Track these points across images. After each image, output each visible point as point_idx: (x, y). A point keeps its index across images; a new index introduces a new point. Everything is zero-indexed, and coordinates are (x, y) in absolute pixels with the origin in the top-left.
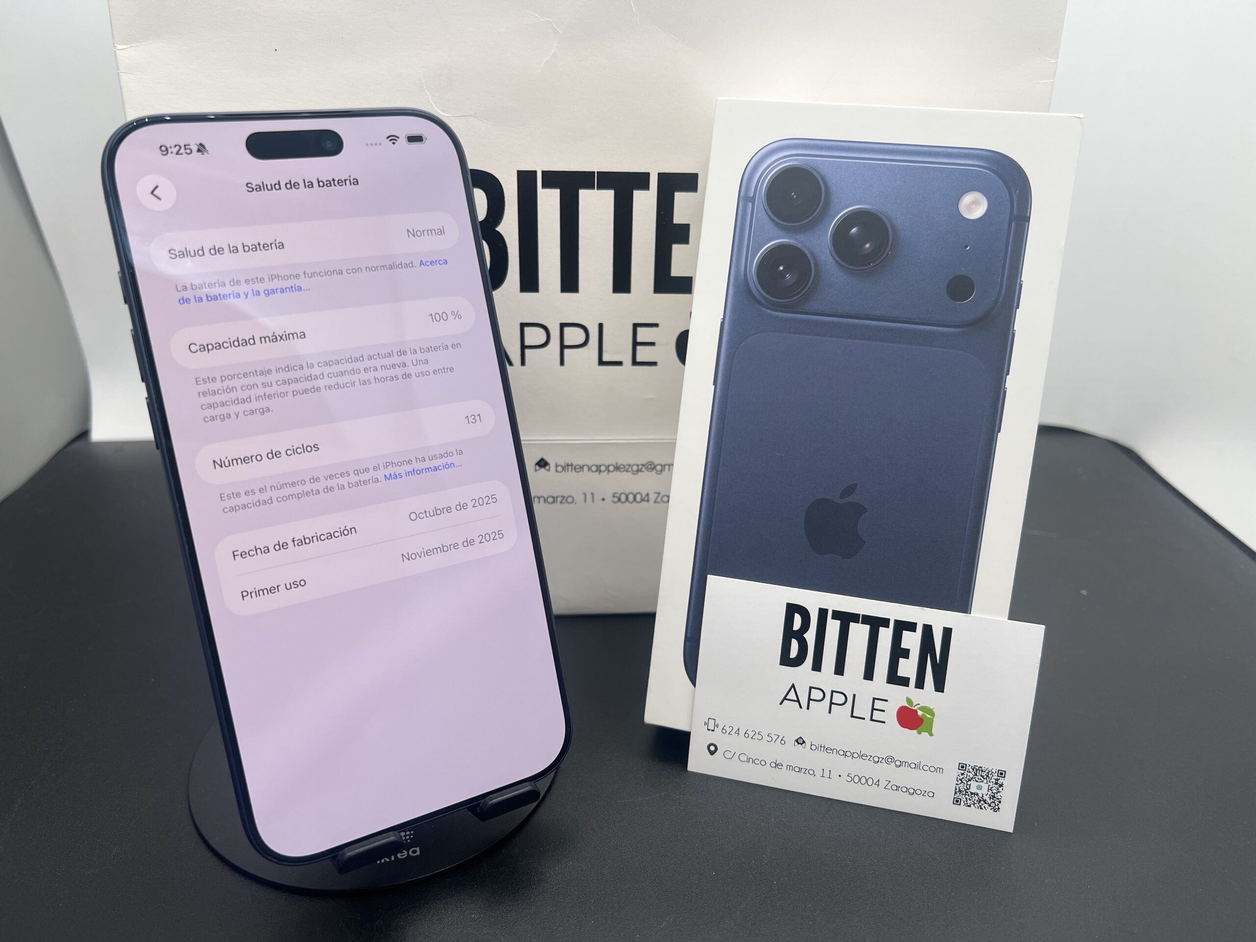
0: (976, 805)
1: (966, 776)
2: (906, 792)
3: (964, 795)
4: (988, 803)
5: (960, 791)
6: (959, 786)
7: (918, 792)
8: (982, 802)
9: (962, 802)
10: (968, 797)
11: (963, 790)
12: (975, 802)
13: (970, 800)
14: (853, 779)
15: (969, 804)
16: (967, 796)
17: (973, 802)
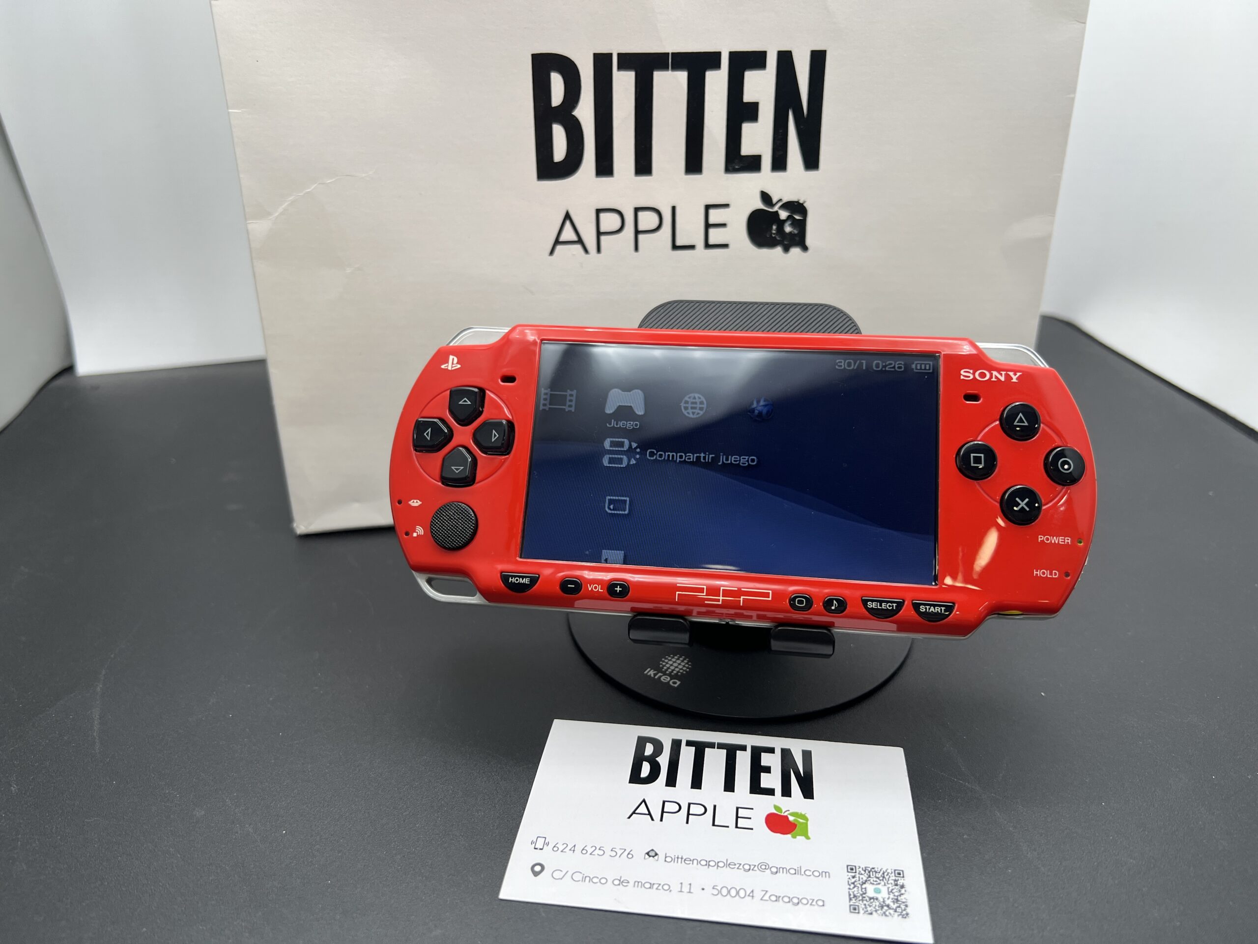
0: (879, 912)
1: (858, 879)
2: (789, 902)
3: (861, 902)
4: (893, 909)
5: (855, 896)
6: (853, 890)
7: (804, 901)
8: (885, 908)
9: (861, 909)
10: (867, 903)
11: (859, 895)
12: (877, 908)
13: (870, 906)
14: (720, 892)
15: (870, 912)
16: (865, 902)
17: (874, 908)
